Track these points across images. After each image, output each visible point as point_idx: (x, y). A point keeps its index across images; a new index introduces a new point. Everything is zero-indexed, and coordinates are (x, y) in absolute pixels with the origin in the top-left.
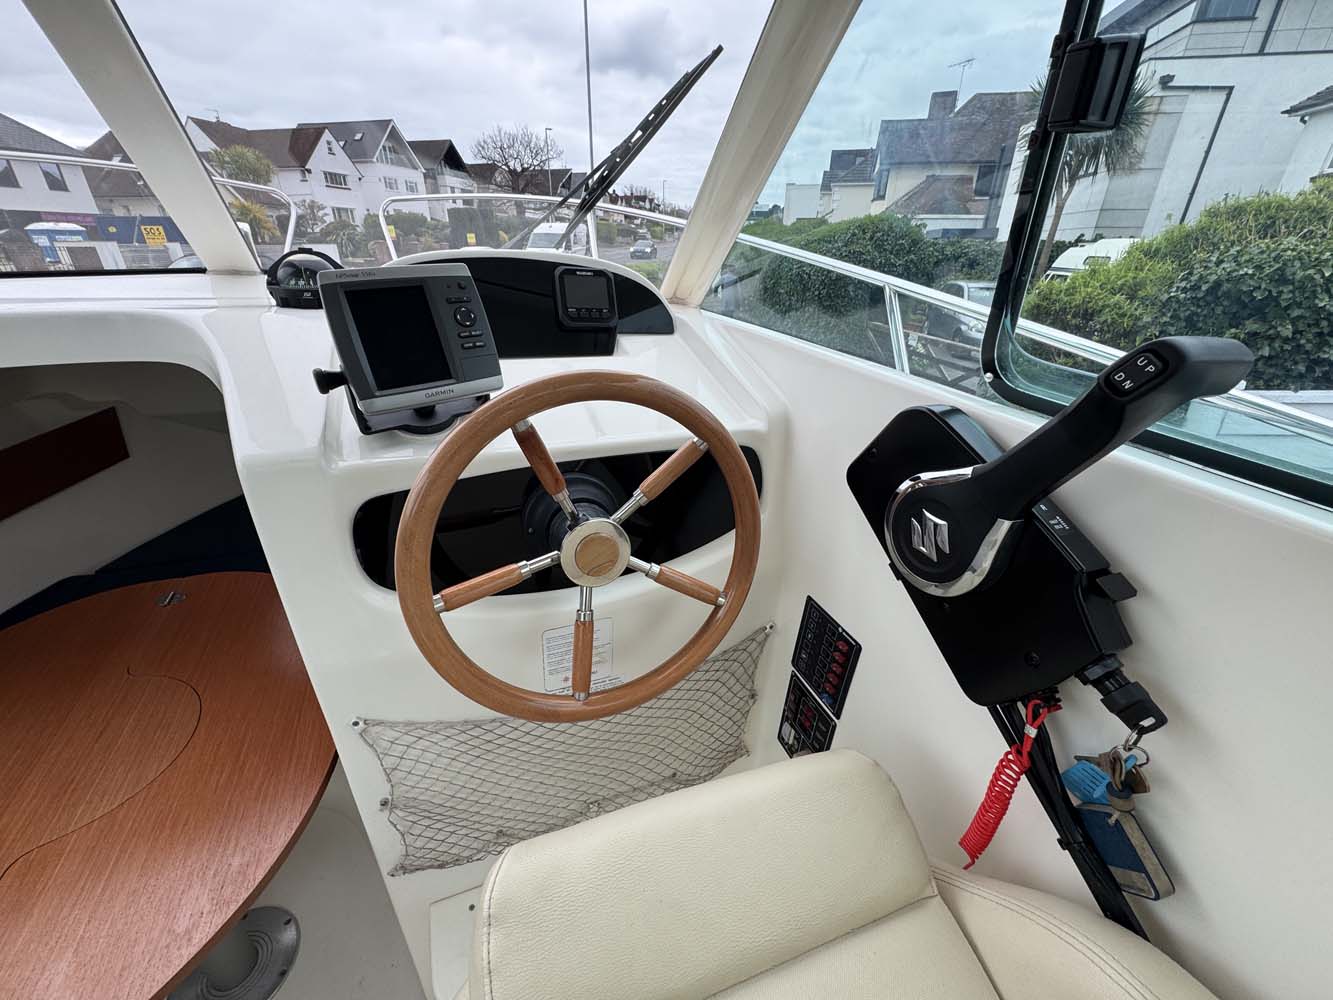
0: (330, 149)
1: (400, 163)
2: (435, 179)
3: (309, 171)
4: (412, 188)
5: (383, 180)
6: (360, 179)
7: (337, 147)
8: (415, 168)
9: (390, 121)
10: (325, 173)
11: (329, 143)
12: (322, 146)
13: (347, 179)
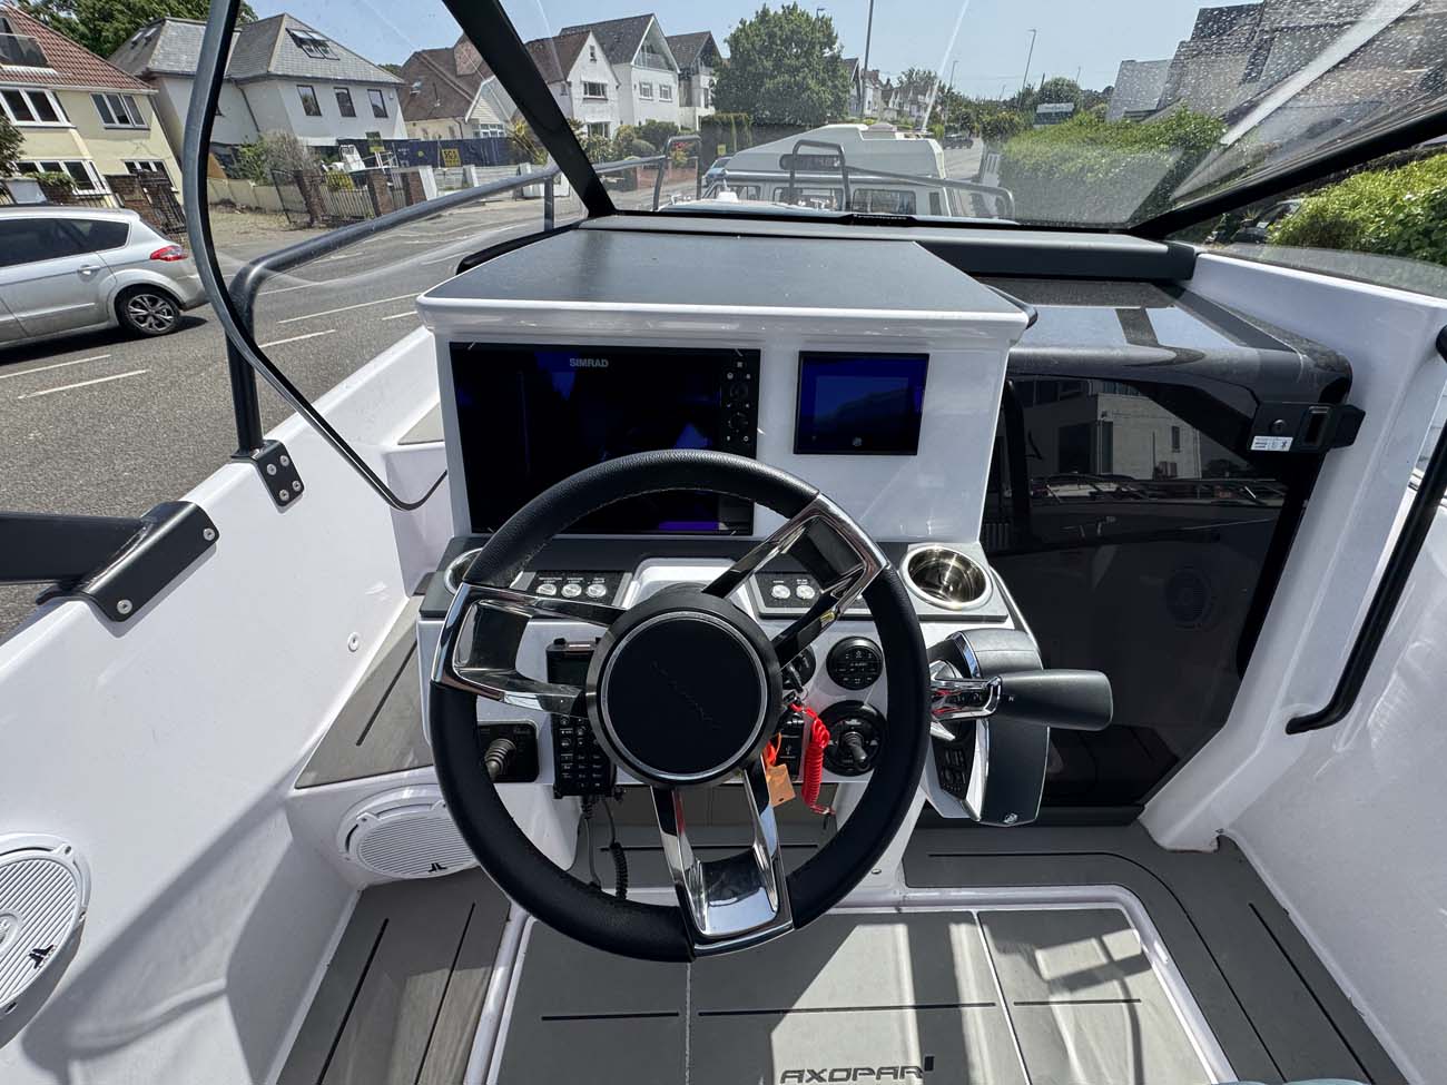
0: (592, 55)
1: (654, 65)
2: (689, 79)
3: (570, 84)
4: (666, 93)
5: (638, 87)
6: (617, 87)
7: (599, 53)
8: (671, 68)
9: (650, 16)
10: (585, 85)
11: (592, 48)
12: (585, 51)
13: (607, 89)
